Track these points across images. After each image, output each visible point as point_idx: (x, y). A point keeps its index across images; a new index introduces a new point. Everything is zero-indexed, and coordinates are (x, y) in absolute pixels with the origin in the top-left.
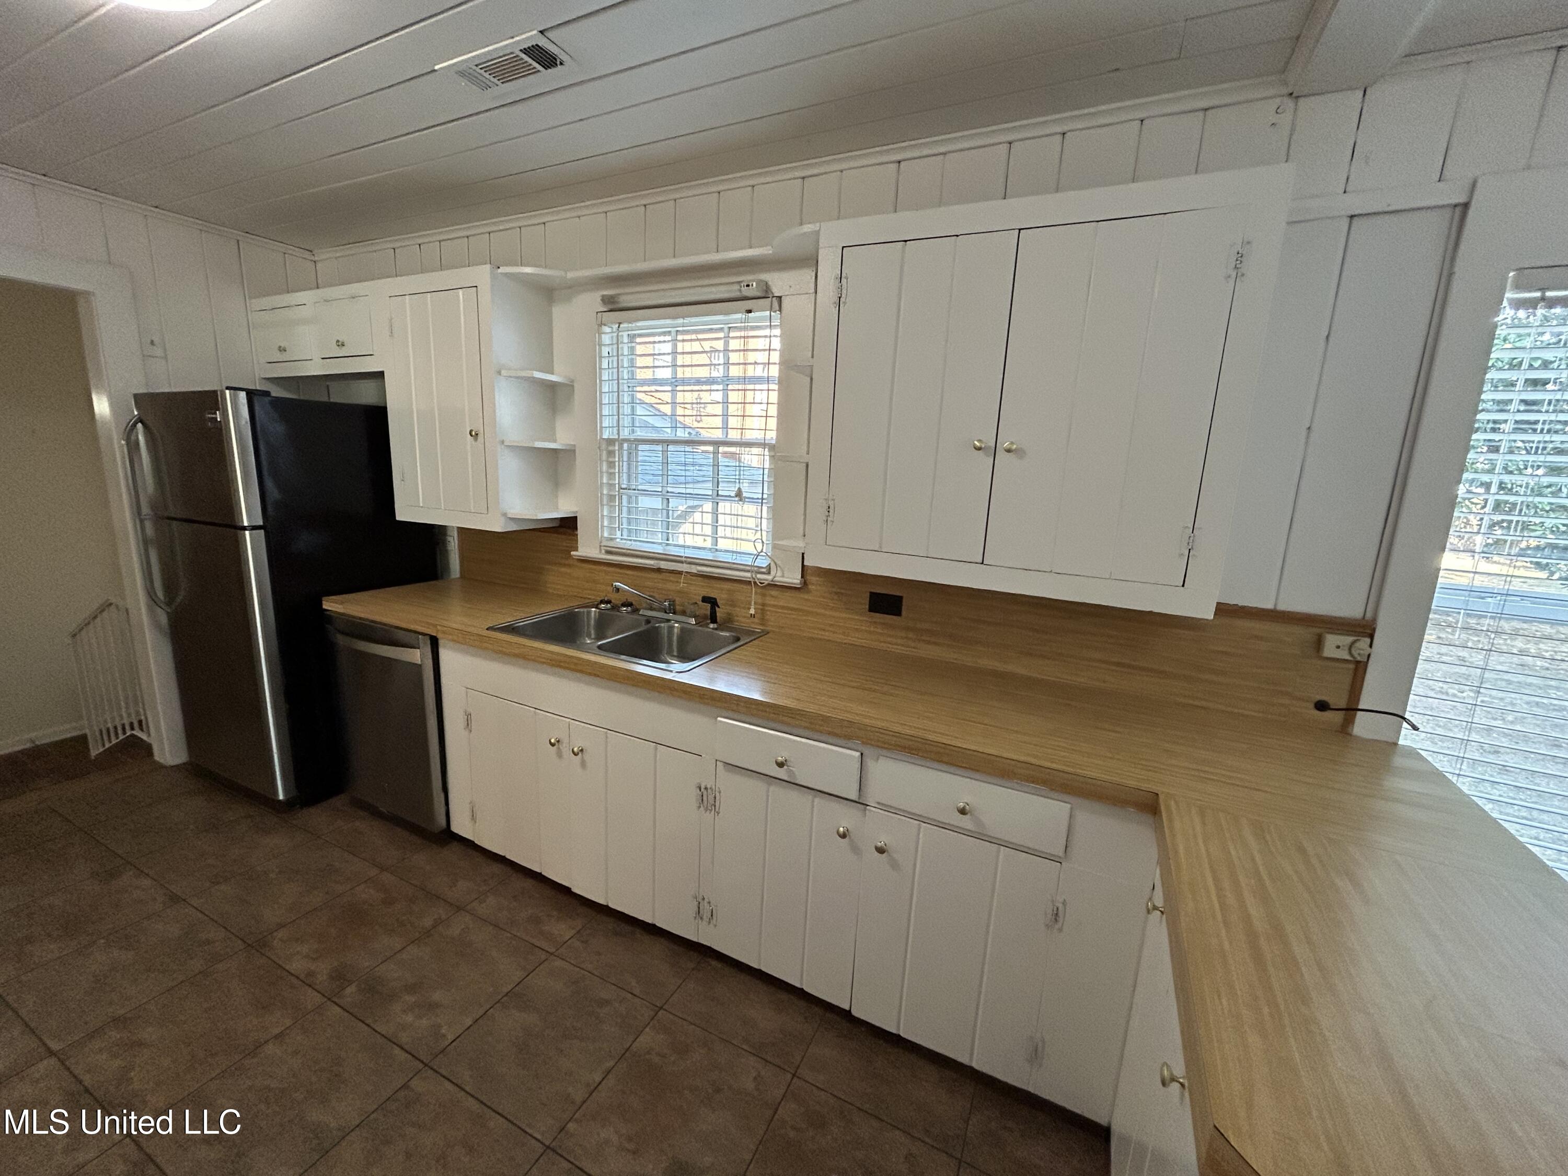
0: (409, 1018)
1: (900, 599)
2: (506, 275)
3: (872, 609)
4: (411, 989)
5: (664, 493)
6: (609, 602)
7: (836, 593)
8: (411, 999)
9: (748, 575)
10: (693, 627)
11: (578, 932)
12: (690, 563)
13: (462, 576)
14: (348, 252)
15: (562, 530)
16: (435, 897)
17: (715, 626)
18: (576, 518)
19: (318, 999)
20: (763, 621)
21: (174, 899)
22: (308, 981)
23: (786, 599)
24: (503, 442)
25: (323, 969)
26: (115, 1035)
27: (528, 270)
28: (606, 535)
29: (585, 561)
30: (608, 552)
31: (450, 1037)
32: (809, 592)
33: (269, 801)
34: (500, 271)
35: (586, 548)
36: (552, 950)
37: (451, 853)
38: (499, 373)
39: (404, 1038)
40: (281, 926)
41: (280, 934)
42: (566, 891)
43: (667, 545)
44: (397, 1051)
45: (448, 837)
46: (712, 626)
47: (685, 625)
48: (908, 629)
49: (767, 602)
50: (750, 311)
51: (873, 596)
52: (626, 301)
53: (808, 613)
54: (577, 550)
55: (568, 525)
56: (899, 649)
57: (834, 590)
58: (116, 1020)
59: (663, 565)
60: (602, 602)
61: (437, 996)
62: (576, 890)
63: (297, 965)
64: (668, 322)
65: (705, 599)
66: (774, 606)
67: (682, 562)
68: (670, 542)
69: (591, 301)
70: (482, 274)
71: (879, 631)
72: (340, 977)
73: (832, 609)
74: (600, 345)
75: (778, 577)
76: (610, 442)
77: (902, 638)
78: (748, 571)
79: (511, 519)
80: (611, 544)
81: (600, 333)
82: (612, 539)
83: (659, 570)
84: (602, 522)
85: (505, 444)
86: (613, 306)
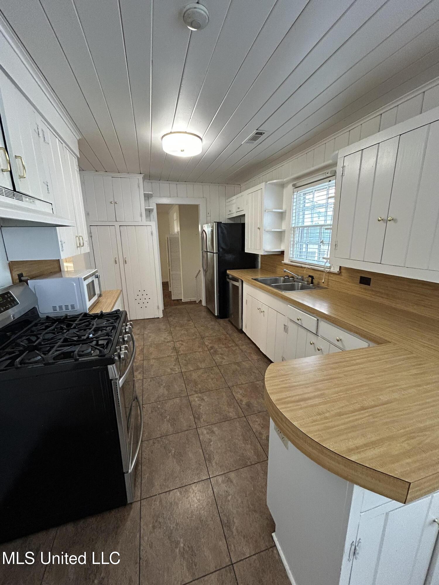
0: (219, 358)
1: (370, 279)
2: (269, 184)
3: (361, 283)
4: (222, 354)
5: (306, 243)
6: (288, 276)
7: (350, 276)
8: (220, 356)
9: (323, 269)
10: (306, 285)
11: (258, 359)
12: (309, 265)
13: (261, 269)
14: (246, 183)
15: (281, 255)
16: (234, 341)
17: (312, 285)
18: (284, 251)
19: (207, 349)
20: (328, 285)
21: (195, 327)
22: (207, 346)
23: (334, 278)
24: (265, 230)
25: (210, 345)
26: (181, 342)
27: (275, 181)
28: (291, 256)
29: (285, 264)
30: (291, 262)
31: (223, 364)
32: (341, 276)
33: (214, 315)
34: (268, 183)
35: (286, 261)
36: (250, 360)
37: (241, 335)
38: (265, 211)
39: (216, 361)
40: (207, 337)
41: (207, 338)
42: (259, 349)
43: (307, 259)
44: (214, 362)
45: (241, 331)
46: (311, 285)
47: (303, 284)
48: (372, 291)
49: (329, 279)
50: (330, 181)
51: (361, 278)
52: (298, 185)
53: (342, 283)
54: (283, 261)
55: (282, 253)
56: (368, 298)
57: (350, 275)
58: (181, 340)
59: (303, 266)
60: (286, 276)
61: (225, 357)
62: (261, 350)
63: (206, 343)
64: (312, 188)
65: (310, 276)
66: (331, 280)
67: (306, 264)
68: (308, 258)
69: (290, 187)
70: (263, 185)
71: (362, 290)
72: (212, 348)
73: (349, 282)
74: (293, 199)
75: (332, 270)
76: (294, 228)
77: (370, 294)
78: (323, 268)
79: (266, 251)
80: (293, 259)
81: (293, 195)
82: (293, 258)
83: (302, 267)
84: (290, 252)
85: (266, 230)
86: (296, 187)
